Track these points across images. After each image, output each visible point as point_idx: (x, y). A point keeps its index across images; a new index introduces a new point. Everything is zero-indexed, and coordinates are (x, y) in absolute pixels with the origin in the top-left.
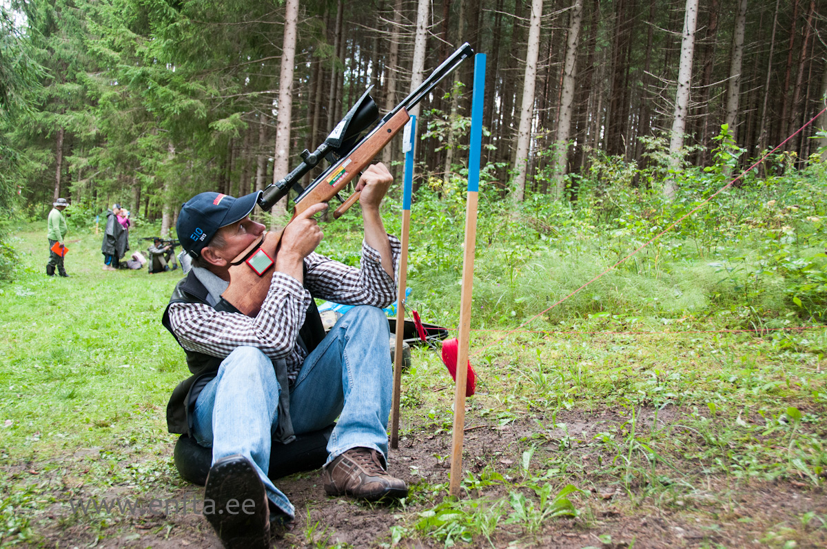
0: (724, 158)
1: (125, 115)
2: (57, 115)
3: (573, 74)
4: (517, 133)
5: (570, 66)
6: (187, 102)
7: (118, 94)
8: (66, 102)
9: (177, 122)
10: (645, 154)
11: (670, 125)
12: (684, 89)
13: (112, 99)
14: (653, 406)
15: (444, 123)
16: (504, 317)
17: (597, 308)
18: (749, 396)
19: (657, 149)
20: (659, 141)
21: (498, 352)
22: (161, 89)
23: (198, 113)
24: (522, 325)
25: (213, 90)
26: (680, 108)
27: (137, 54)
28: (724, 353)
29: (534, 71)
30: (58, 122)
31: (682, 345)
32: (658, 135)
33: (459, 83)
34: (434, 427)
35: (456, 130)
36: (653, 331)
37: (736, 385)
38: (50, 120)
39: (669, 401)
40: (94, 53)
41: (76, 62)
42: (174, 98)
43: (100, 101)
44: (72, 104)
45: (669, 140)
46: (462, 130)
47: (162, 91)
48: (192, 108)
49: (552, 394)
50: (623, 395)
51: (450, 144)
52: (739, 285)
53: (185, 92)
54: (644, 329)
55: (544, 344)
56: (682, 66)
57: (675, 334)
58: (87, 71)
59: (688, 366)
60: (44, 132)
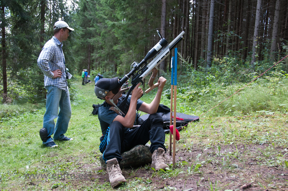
2: (87, 39)
3: (279, 9)
4: (253, 36)
13: (106, 33)
14: (259, 144)
27: (113, 17)
34: (185, 149)
38: (86, 41)
40: (99, 17)
41: (94, 20)
43: (101, 34)
60: (84, 46)
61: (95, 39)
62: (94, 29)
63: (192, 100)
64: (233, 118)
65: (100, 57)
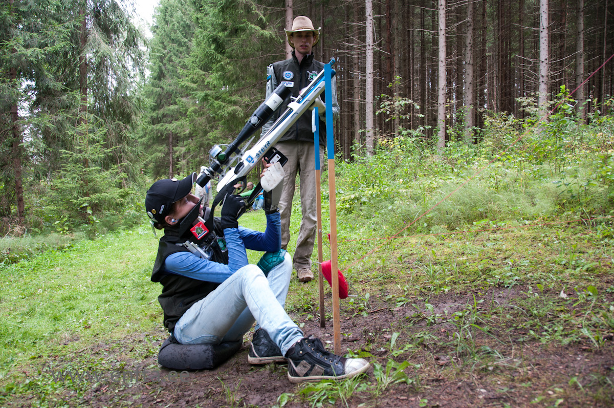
0: (565, 108)
1: (203, 120)
2: (167, 124)
3: (471, 62)
4: (437, 104)
5: (468, 58)
6: (231, 108)
7: (197, 108)
8: (172, 116)
9: (228, 121)
10: (521, 109)
11: (536, 88)
12: (544, 64)
13: (195, 112)
14: (504, 286)
15: (390, 103)
16: (420, 228)
17: (481, 216)
18: (573, 275)
19: (529, 105)
20: (530, 100)
21: (410, 252)
22: (216, 102)
23: (238, 114)
24: (431, 232)
25: (246, 99)
26: (543, 76)
27: (206, 84)
28: (563, 243)
29: (444, 64)
30: (168, 129)
31: (534, 239)
32: (529, 95)
33: (398, 77)
34: (353, 311)
35: (398, 107)
36: (516, 230)
37: (566, 266)
38: (164, 128)
39: (515, 283)
40: (182, 86)
41: (176, 93)
42: (224, 107)
43: (188, 113)
44: (174, 117)
45: (537, 98)
46: (401, 106)
47: (216, 103)
48: (235, 111)
49: (437, 282)
50: (485, 279)
51: (395, 116)
52: (574, 194)
53: (230, 102)
54: (510, 229)
55: (443, 244)
56: (541, 49)
57: (531, 231)
58: (182, 97)
59: (536, 255)
60: (162, 135)
61: (179, 123)
62: (176, 107)
63: (349, 211)
64: (431, 238)
65: (189, 151)
